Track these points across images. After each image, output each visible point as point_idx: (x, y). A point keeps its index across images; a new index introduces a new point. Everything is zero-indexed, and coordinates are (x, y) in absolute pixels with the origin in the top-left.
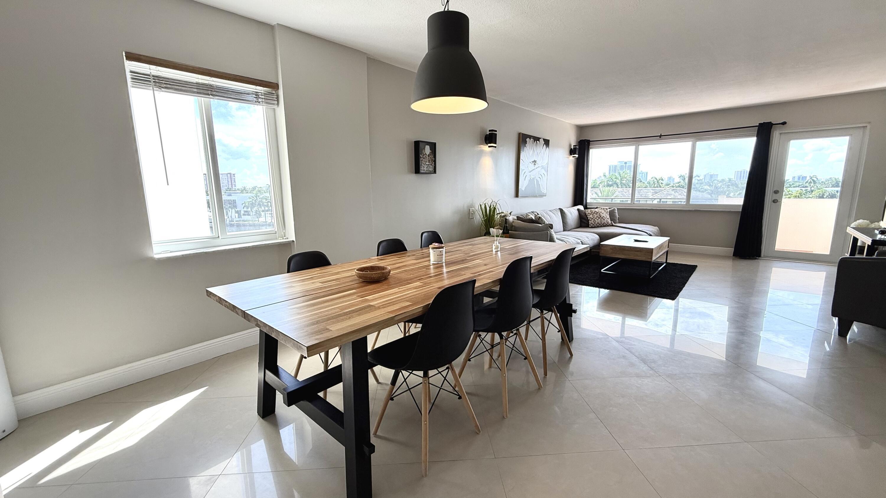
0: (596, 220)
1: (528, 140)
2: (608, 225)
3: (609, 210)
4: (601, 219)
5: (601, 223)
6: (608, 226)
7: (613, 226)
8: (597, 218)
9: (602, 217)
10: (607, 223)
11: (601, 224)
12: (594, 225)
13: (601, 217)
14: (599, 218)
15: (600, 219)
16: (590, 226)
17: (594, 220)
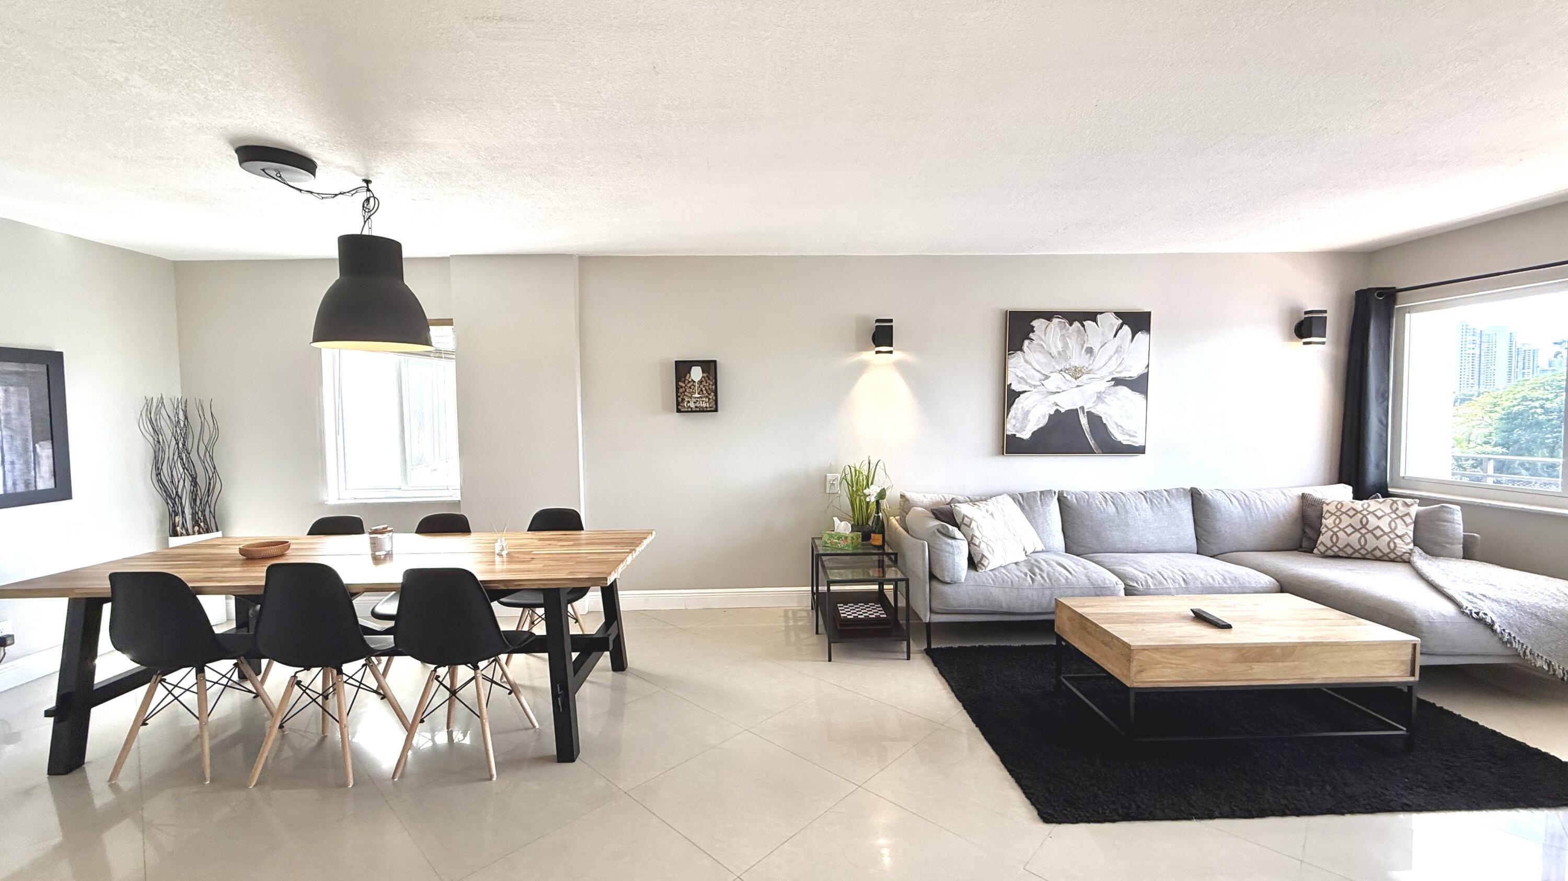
0: (1341, 534)
1: (1036, 323)
2: (1392, 556)
3: (1415, 509)
4: (1363, 535)
5: (1363, 547)
6: (1393, 561)
7: (1408, 562)
8: (1349, 530)
9: (1370, 527)
10: (1386, 551)
11: (1363, 552)
12: (1328, 549)
13: (1364, 526)
14: (1356, 530)
15: (1357, 535)
16: (1315, 551)
17: (1335, 533)
